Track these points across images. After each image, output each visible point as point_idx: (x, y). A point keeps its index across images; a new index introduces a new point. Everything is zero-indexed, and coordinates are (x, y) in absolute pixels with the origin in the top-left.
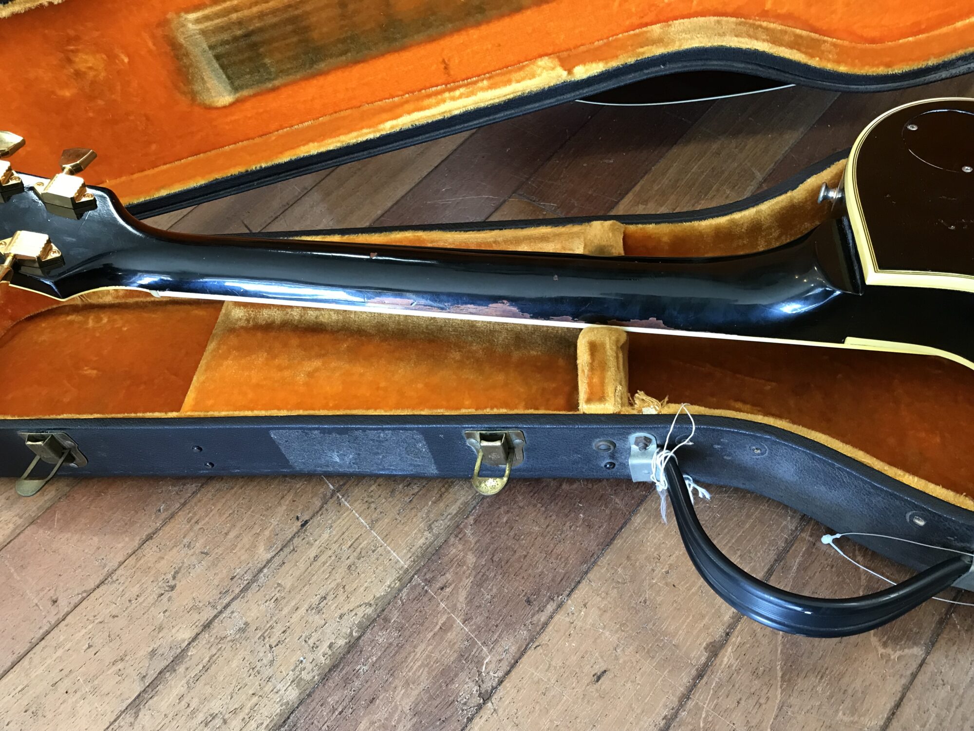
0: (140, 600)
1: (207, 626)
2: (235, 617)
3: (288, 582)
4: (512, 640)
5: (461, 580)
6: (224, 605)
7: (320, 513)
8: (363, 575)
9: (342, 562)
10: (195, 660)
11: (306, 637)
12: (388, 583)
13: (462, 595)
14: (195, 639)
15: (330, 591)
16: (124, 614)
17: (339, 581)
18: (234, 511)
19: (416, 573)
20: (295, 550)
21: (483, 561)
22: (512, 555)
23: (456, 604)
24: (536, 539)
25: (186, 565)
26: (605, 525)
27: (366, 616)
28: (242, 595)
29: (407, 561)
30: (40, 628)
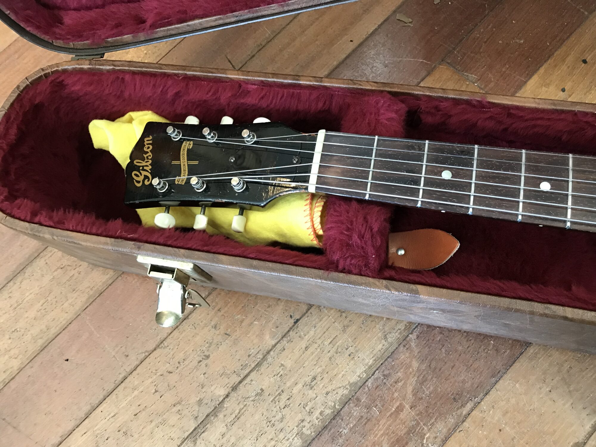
0: (186, 363)
1: (234, 388)
2: (253, 384)
3: (289, 364)
4: (443, 424)
5: (408, 379)
6: (245, 374)
7: (307, 315)
8: (340, 366)
9: (325, 354)
10: (229, 411)
11: (304, 404)
12: (358, 374)
13: (410, 389)
14: (227, 396)
15: (318, 374)
16: (176, 371)
17: (324, 367)
18: (245, 305)
19: (377, 369)
20: (292, 340)
21: (423, 367)
22: (444, 365)
23: (405, 395)
24: (460, 355)
25: (215, 341)
26: (508, 351)
27: (344, 395)
28: (257, 369)
29: (371, 359)
30: (120, 374)
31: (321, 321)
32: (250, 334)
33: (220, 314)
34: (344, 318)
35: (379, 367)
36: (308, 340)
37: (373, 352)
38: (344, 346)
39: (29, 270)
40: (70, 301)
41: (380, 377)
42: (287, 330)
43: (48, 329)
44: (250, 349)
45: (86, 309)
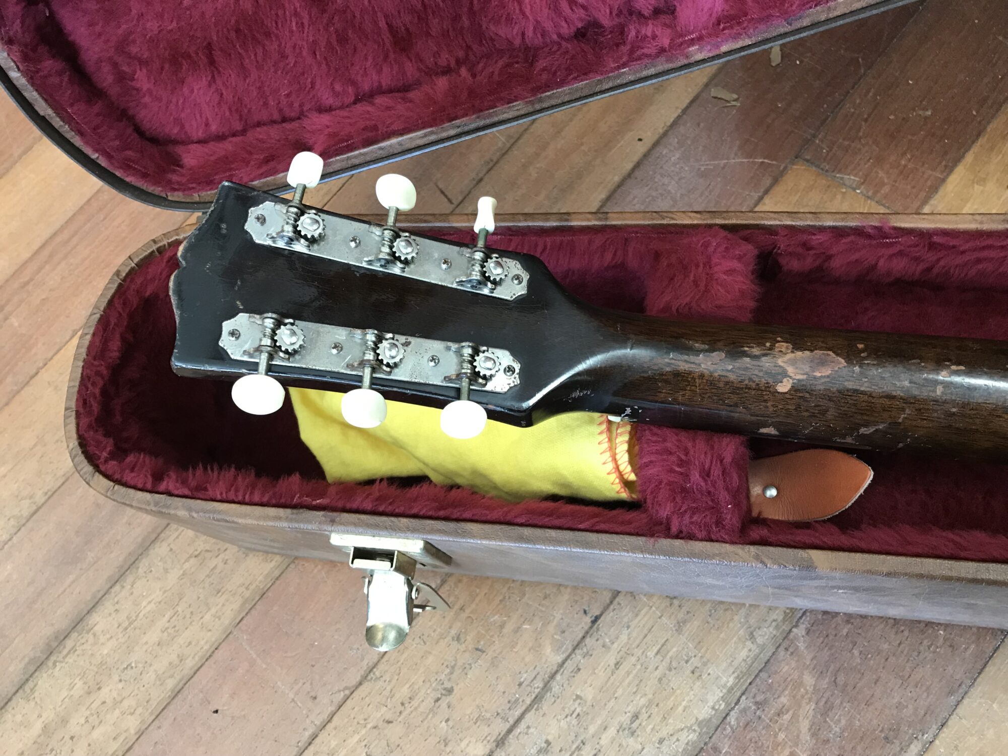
0: (415, 703)
1: (500, 743)
2: (532, 733)
3: (589, 693)
5: (800, 706)
6: (516, 717)
7: (612, 607)
8: (679, 691)
9: (651, 673)
12: (711, 704)
13: (805, 725)
15: (642, 708)
16: (399, 719)
17: (650, 696)
18: (504, 598)
19: (743, 694)
20: (590, 653)
21: (824, 683)
22: (860, 679)
23: (798, 736)
24: (887, 660)
25: (460, 663)
26: (973, 646)
27: (690, 743)
28: (536, 706)
29: (730, 676)
30: (304, 729)
31: (637, 615)
32: (518, 647)
33: (464, 615)
34: (677, 608)
35: (746, 689)
36: (619, 650)
37: (733, 663)
38: (682, 656)
39: (144, 564)
40: (213, 611)
41: (750, 707)
42: (581, 636)
43: (181, 661)
44: (520, 673)
45: (240, 621)
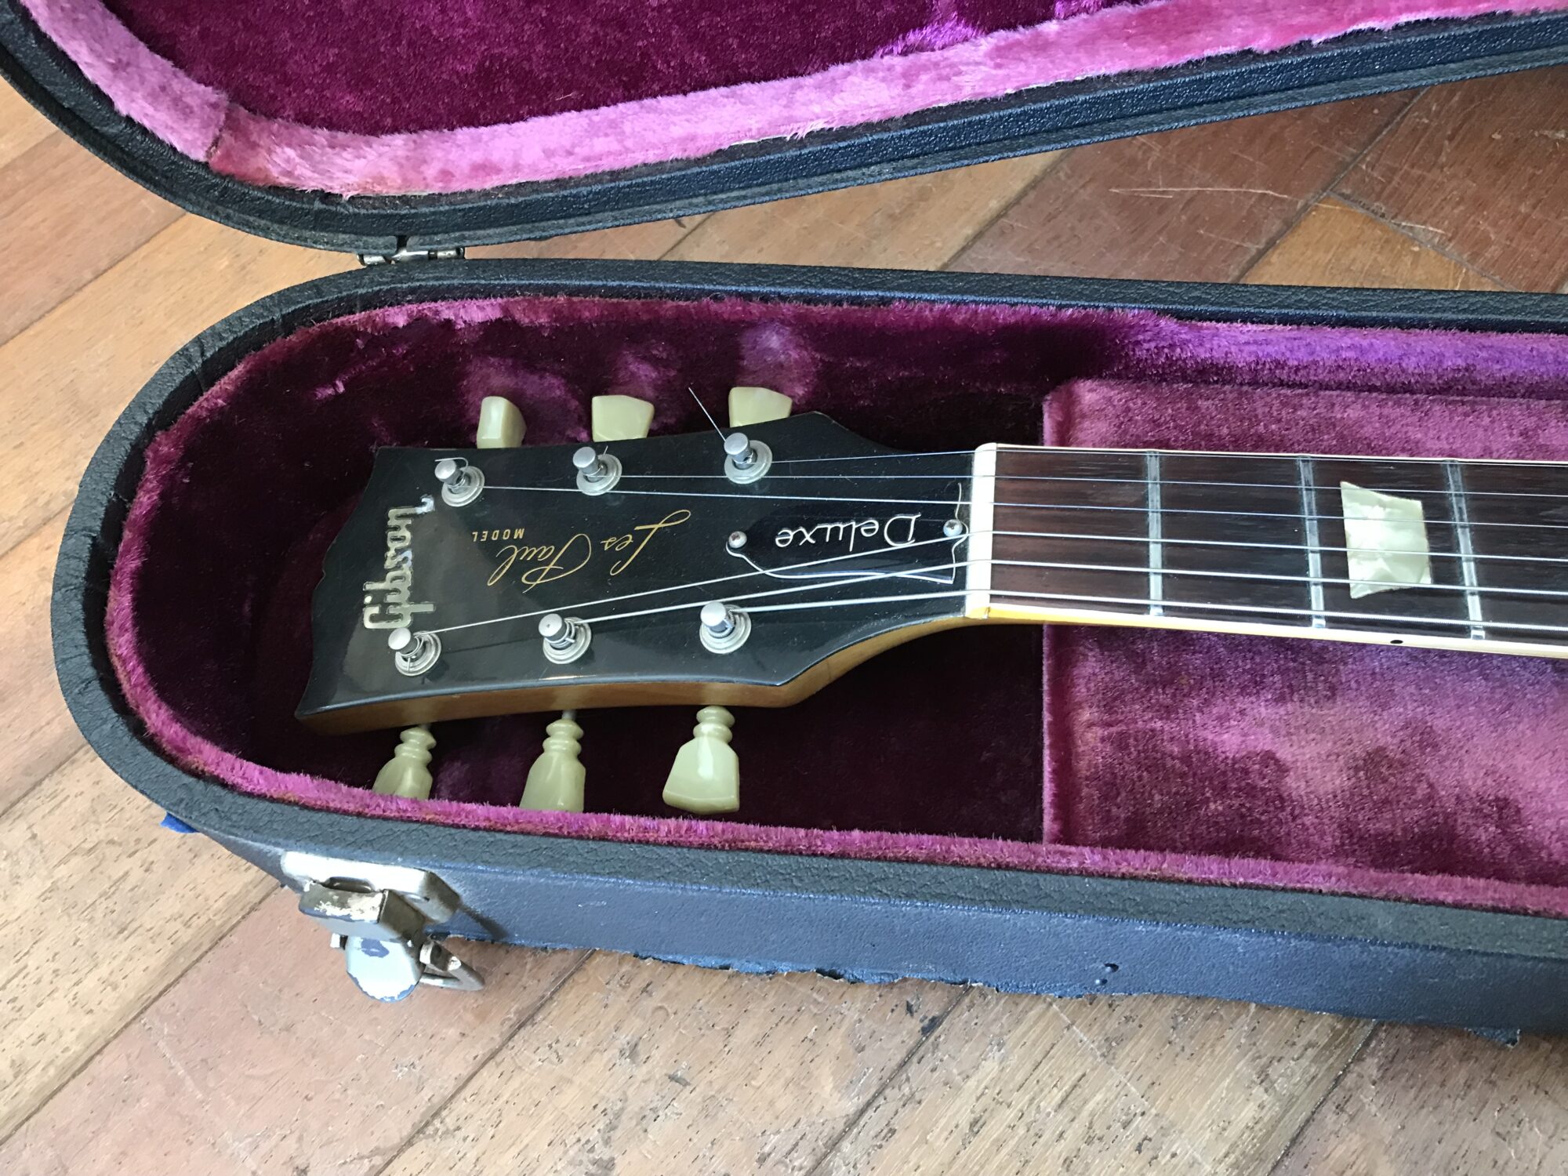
32: (762, 1077)
33: (649, 1003)
34: (1106, 1008)
36: (979, 1093)
37: (1226, 1134)
38: (1115, 1113)
42: (899, 1058)
44: (763, 1133)
45: (161, 994)
